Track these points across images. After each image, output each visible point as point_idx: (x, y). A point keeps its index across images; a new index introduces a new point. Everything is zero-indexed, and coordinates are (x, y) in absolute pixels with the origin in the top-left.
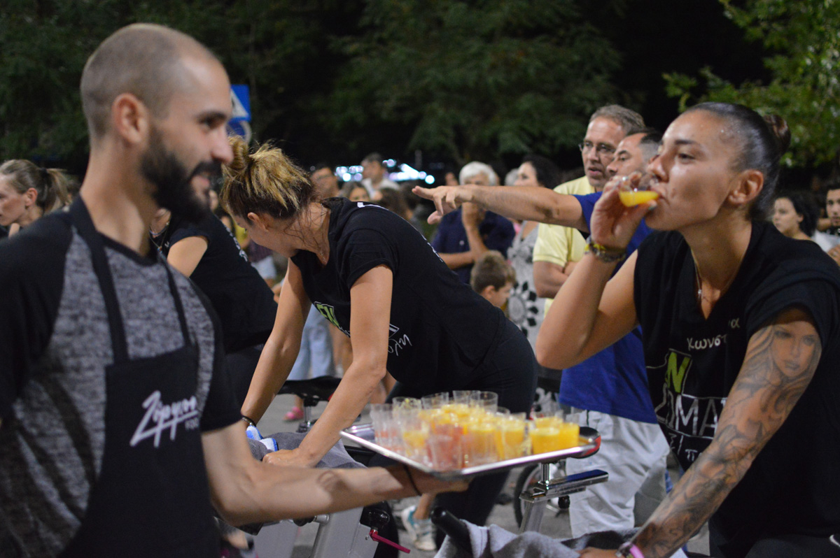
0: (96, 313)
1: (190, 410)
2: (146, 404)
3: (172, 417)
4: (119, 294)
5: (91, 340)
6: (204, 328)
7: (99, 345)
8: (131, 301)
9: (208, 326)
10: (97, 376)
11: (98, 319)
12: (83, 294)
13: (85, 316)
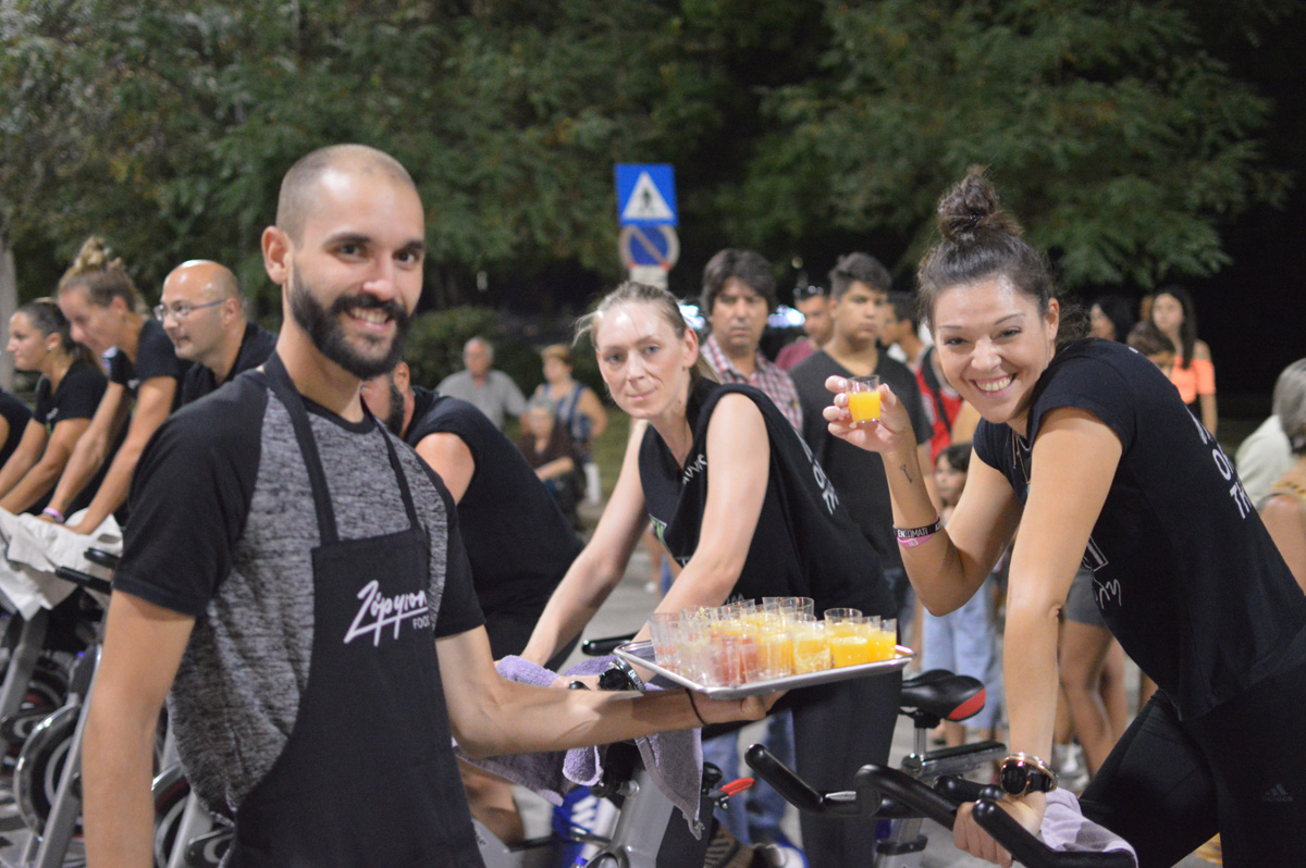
0: (299, 487)
1: (417, 607)
2: (361, 595)
3: (394, 613)
4: (325, 465)
5: (294, 519)
6: (435, 511)
7: (304, 526)
8: (340, 474)
9: (439, 507)
10: (304, 561)
11: (303, 494)
12: (283, 465)
13: (287, 491)
